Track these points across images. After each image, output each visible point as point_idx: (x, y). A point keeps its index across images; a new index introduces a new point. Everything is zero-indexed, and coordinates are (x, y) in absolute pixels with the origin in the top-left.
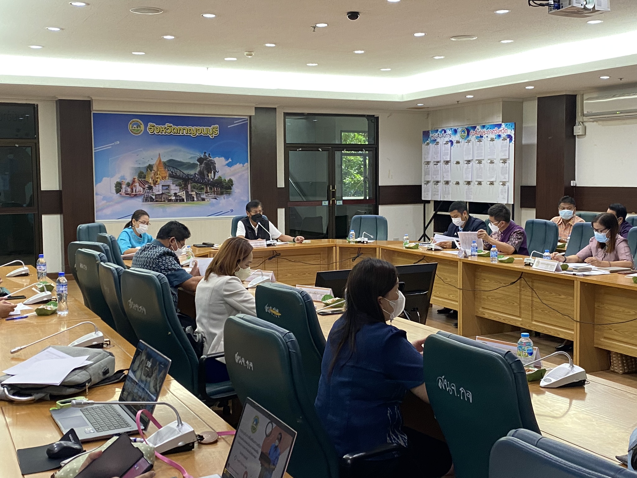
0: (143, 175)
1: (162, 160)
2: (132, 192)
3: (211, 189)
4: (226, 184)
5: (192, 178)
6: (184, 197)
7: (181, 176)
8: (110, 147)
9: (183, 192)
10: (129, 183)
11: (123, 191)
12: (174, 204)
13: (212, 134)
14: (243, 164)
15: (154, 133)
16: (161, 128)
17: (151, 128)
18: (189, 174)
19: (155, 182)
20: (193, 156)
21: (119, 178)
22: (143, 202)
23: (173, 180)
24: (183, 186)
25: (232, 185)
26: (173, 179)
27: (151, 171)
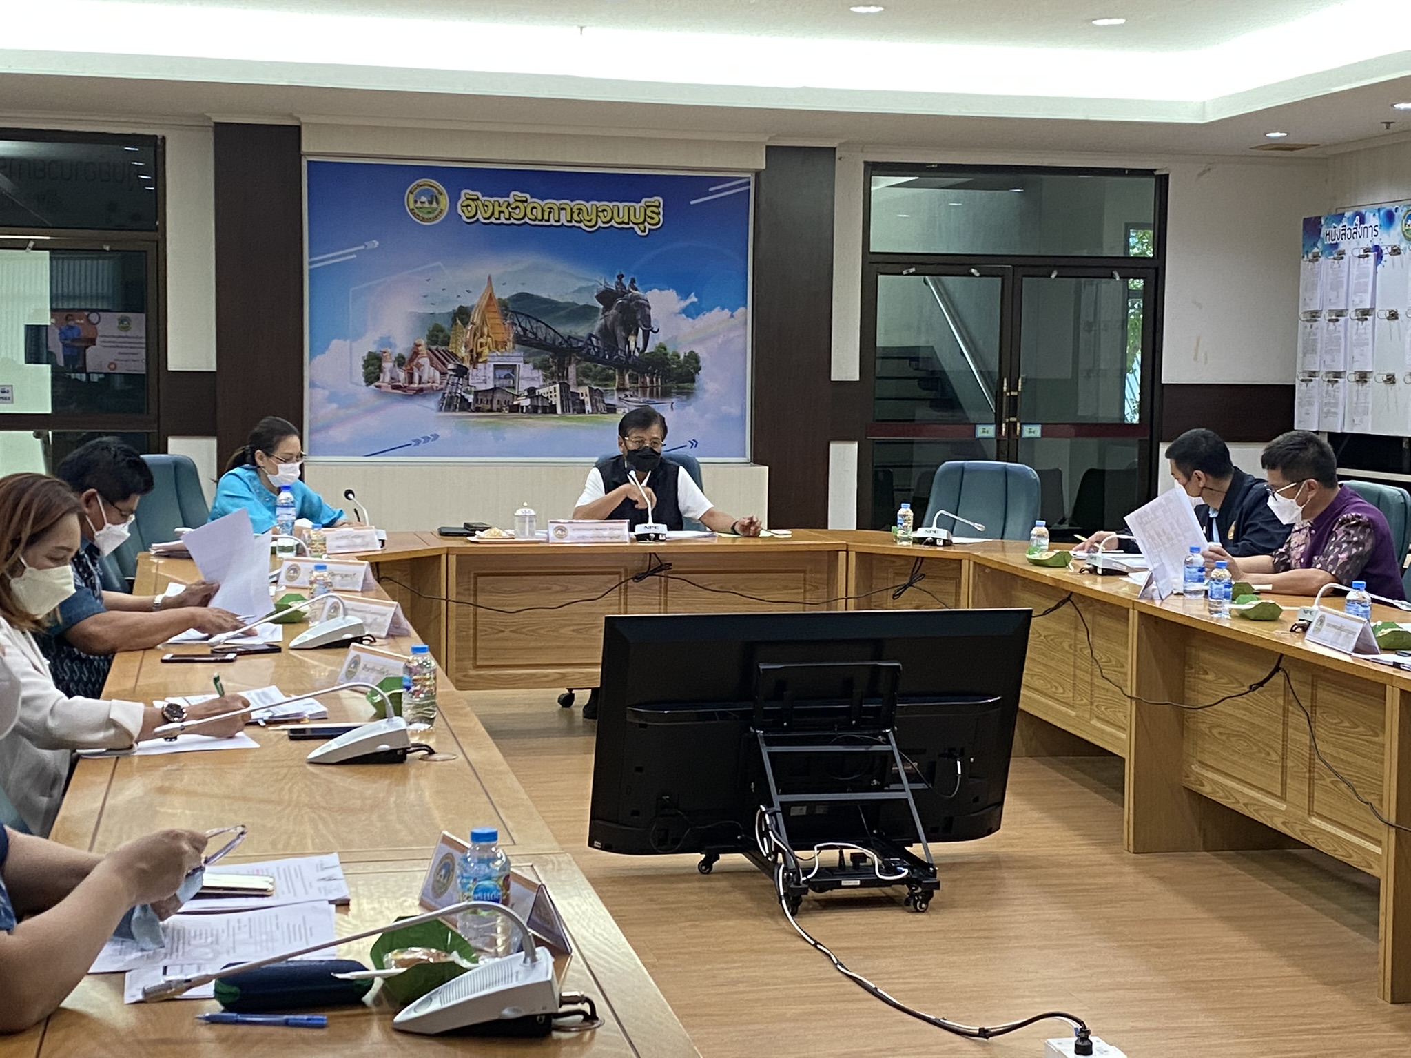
0: (441, 335)
1: (497, 295)
2: (411, 382)
3: (634, 379)
4: (681, 367)
5: (582, 348)
6: (557, 401)
7: (549, 341)
8: (354, 256)
9: (552, 388)
10: (403, 358)
11: (386, 378)
12: (530, 418)
13: (643, 223)
14: (733, 310)
15: (478, 220)
16: (497, 204)
17: (469, 205)
18: (573, 334)
19: (475, 356)
20: (584, 284)
21: (375, 342)
22: (440, 410)
23: (525, 352)
24: (553, 368)
25: (698, 369)
26: (526, 348)
27: (465, 324)
